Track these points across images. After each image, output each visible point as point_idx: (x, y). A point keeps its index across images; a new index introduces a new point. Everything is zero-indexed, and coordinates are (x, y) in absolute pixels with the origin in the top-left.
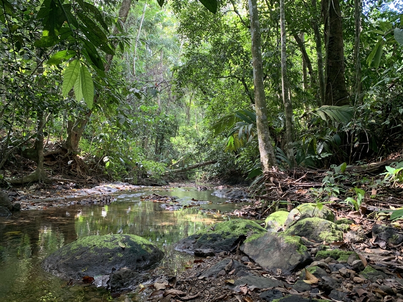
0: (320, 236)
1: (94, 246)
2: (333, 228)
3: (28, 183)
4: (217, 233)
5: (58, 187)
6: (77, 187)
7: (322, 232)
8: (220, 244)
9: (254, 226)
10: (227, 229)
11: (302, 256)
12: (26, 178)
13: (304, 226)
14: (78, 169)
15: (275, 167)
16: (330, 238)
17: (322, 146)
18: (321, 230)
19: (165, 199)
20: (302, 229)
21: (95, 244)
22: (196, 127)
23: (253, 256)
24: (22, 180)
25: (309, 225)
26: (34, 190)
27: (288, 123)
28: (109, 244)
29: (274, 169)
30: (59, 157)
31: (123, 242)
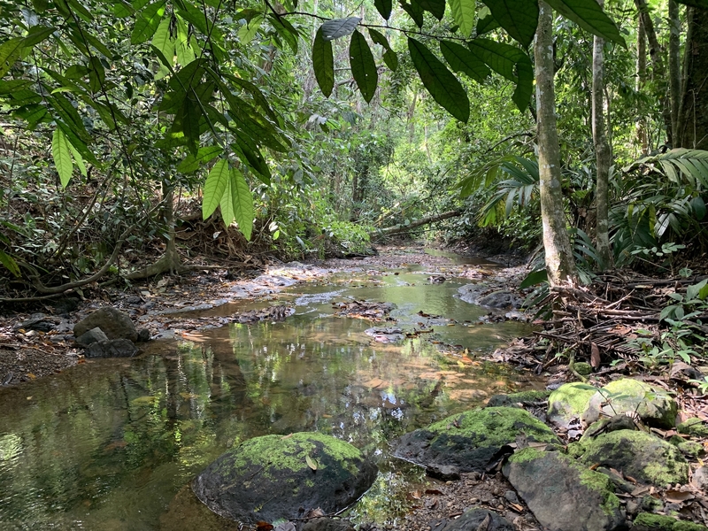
0: (646, 471)
1: (269, 463)
2: (670, 458)
3: (154, 276)
4: (464, 436)
5: (200, 279)
6: (230, 278)
7: (649, 464)
8: (469, 457)
9: (528, 423)
10: (480, 428)
11: (609, 517)
12: (151, 269)
13: (619, 447)
14: (230, 245)
15: (571, 277)
16: (663, 477)
17: (667, 221)
18: (648, 460)
19: (374, 312)
20: (613, 453)
21: (271, 459)
22: (427, 145)
23: (524, 493)
24: (145, 273)
25: (626, 446)
26: (164, 289)
27: (600, 184)
28: (291, 459)
29: (570, 281)
30: (198, 224)
31: (313, 456)
